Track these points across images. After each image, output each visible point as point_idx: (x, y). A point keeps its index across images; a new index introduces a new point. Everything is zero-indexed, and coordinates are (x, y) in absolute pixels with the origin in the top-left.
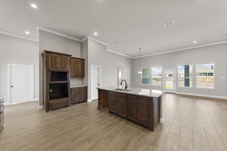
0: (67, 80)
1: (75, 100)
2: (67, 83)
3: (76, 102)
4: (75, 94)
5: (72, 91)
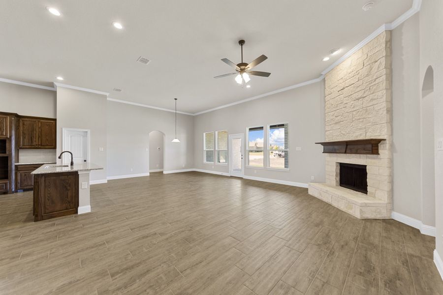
0: (5, 153)
1: (26, 183)
2: (7, 158)
3: (28, 187)
4: (26, 175)
5: (19, 169)
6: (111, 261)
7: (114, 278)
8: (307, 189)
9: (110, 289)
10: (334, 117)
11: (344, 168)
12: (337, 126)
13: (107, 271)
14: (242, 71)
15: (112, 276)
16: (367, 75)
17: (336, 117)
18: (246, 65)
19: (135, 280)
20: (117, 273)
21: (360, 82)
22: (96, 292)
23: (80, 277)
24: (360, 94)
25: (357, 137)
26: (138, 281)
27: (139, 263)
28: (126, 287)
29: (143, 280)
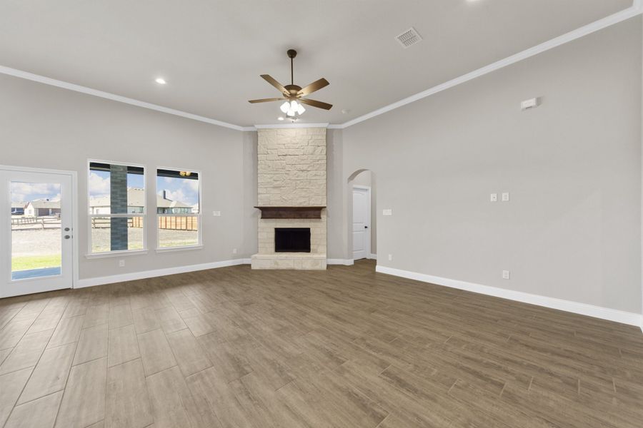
6: (486, 401)
7: (503, 382)
8: (250, 265)
9: (514, 379)
10: (272, 180)
11: (280, 233)
12: (276, 191)
13: (503, 395)
14: (293, 97)
15: (503, 385)
16: (312, 154)
17: (275, 181)
18: (298, 88)
19: (486, 364)
20: (493, 383)
21: (305, 157)
22: (530, 388)
23: (542, 423)
24: (305, 167)
25: (301, 203)
26: (485, 362)
27: (463, 369)
28: (500, 367)
29: (480, 358)
